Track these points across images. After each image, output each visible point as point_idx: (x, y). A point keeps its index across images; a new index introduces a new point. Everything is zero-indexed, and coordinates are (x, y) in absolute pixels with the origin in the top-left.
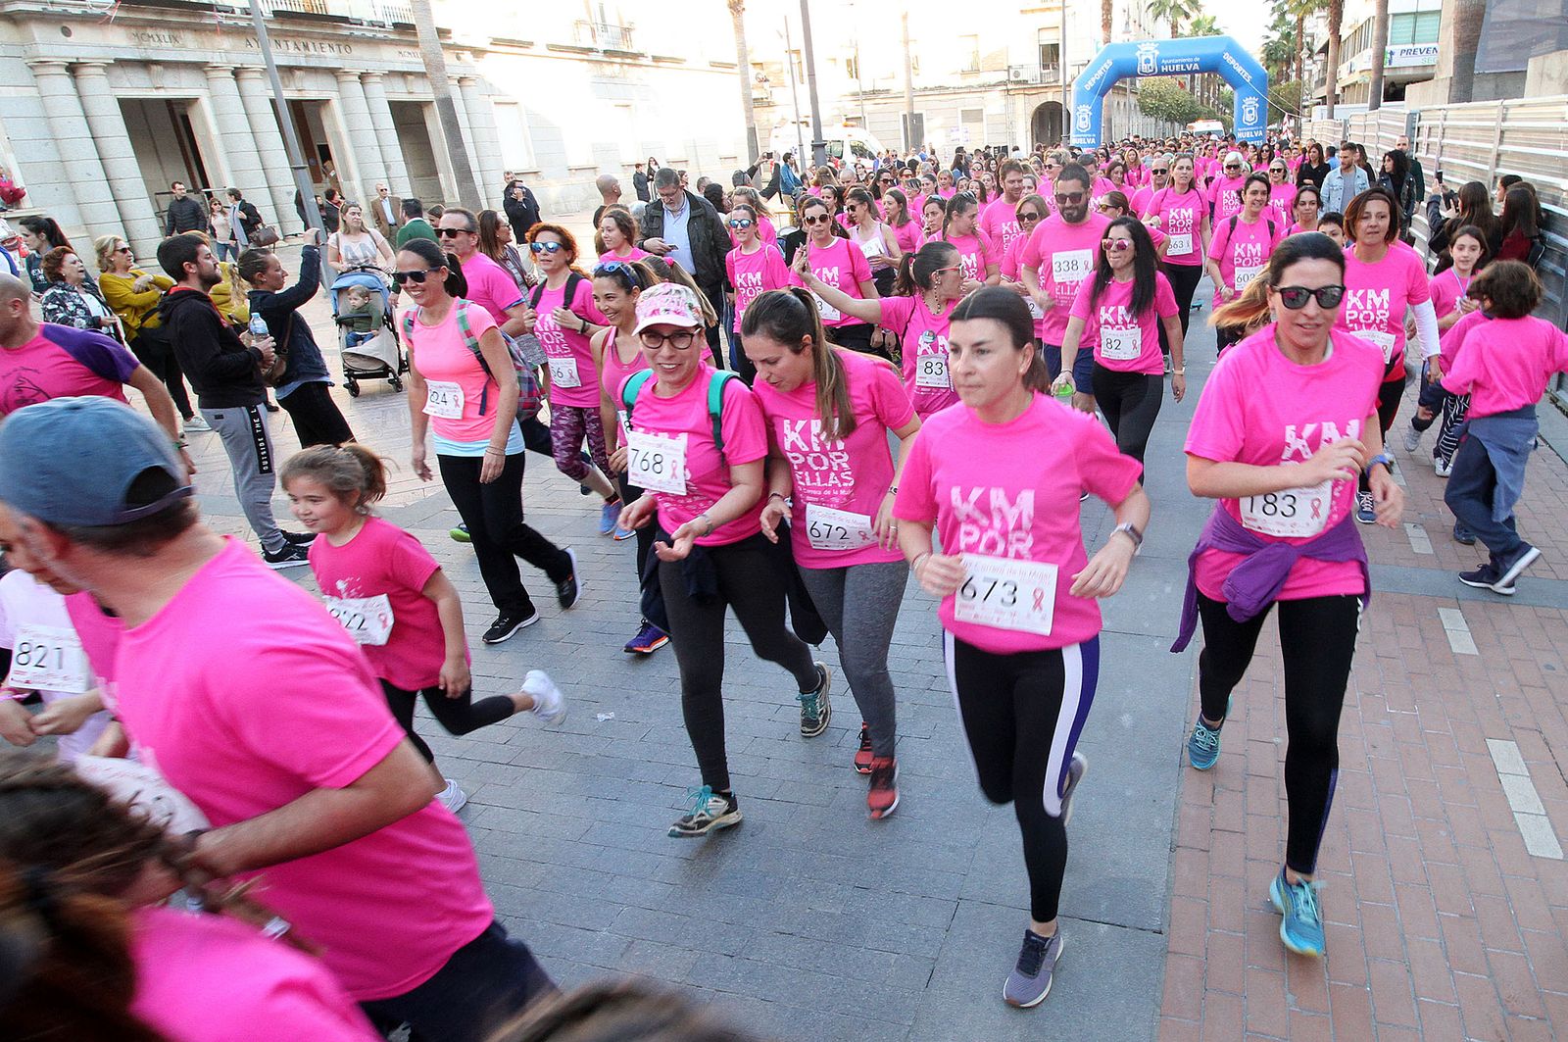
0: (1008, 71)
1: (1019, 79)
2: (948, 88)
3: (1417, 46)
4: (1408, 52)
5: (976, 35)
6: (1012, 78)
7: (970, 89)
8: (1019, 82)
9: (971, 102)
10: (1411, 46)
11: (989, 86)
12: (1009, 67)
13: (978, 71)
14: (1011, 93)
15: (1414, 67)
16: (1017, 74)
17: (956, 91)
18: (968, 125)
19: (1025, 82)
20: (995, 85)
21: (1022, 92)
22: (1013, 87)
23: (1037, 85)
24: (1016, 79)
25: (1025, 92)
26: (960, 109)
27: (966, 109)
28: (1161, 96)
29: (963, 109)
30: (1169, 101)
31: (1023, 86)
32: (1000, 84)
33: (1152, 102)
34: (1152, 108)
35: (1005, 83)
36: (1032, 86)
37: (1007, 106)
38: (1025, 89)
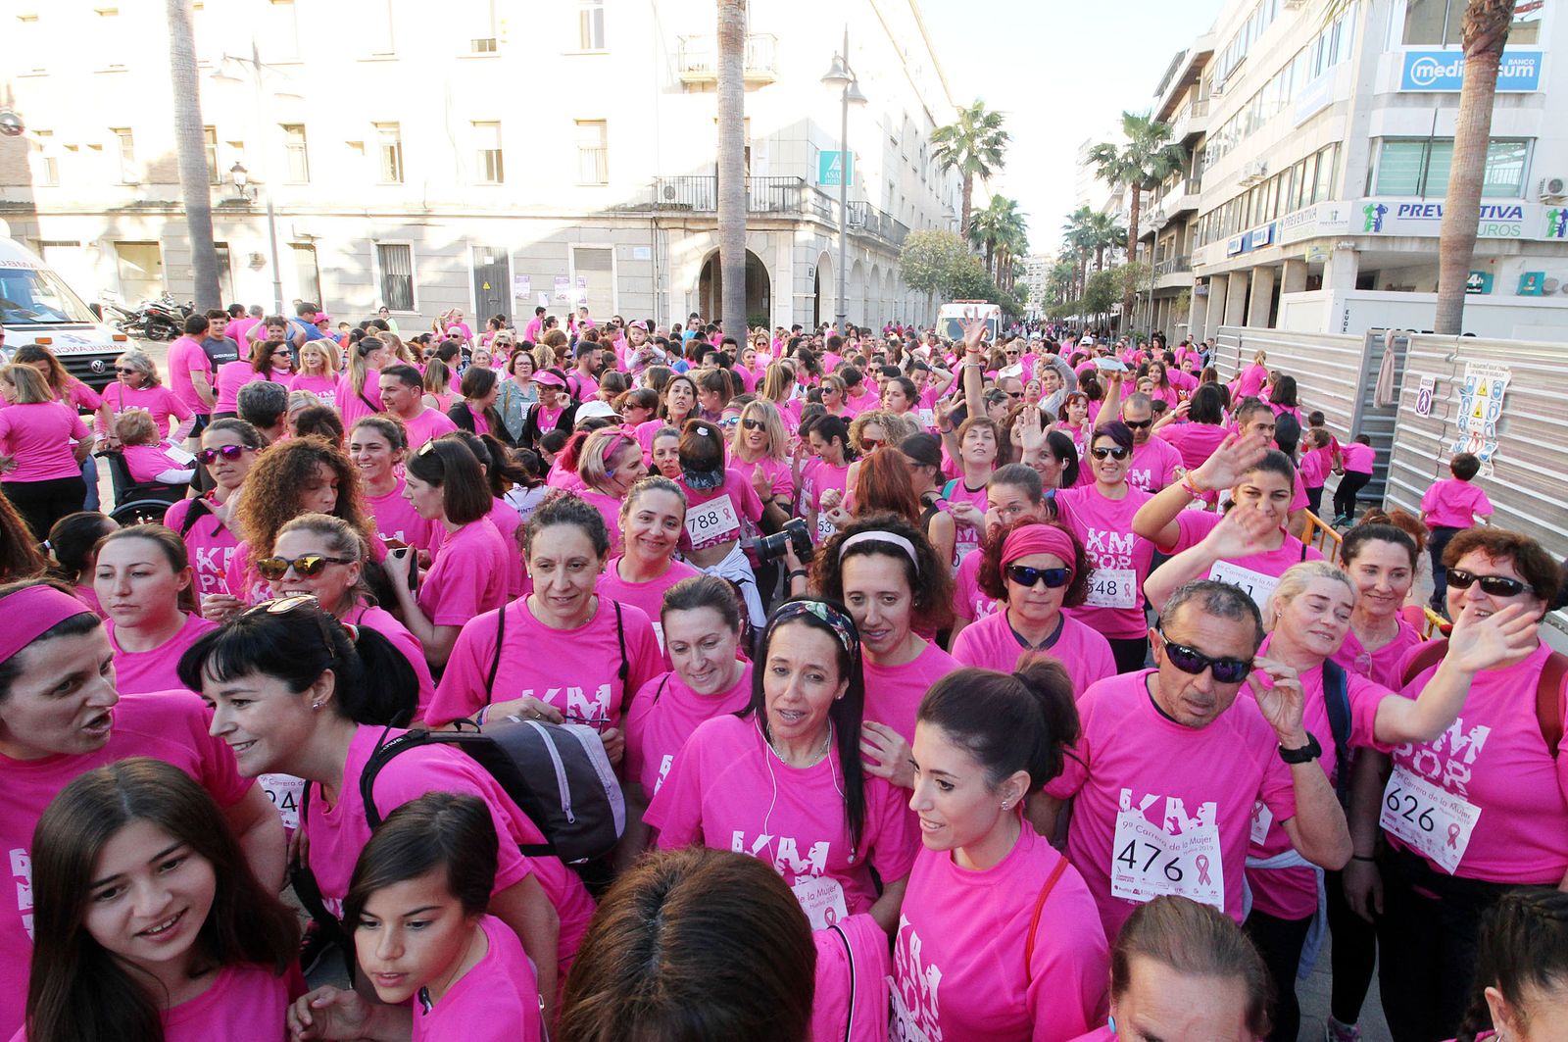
0: (656, 187)
1: (672, 202)
3: (1428, 201)
4: (1414, 210)
5: (604, 121)
6: (662, 200)
7: (587, 214)
8: (674, 207)
9: (593, 235)
10: (1418, 200)
11: (624, 209)
12: (660, 180)
13: (603, 184)
14: (663, 225)
15: (1423, 239)
16: (670, 192)
18: (583, 274)
19: (688, 208)
20: (633, 209)
21: (681, 225)
22: (664, 214)
23: (708, 215)
24: (668, 201)
25: (689, 226)
26: (571, 246)
27: (583, 245)
28: (938, 260)
29: (577, 245)
30: (951, 268)
31: (684, 215)
32: (642, 208)
33: (922, 267)
34: (923, 277)
35: (651, 208)
36: (698, 215)
37: (654, 245)
38: (686, 220)
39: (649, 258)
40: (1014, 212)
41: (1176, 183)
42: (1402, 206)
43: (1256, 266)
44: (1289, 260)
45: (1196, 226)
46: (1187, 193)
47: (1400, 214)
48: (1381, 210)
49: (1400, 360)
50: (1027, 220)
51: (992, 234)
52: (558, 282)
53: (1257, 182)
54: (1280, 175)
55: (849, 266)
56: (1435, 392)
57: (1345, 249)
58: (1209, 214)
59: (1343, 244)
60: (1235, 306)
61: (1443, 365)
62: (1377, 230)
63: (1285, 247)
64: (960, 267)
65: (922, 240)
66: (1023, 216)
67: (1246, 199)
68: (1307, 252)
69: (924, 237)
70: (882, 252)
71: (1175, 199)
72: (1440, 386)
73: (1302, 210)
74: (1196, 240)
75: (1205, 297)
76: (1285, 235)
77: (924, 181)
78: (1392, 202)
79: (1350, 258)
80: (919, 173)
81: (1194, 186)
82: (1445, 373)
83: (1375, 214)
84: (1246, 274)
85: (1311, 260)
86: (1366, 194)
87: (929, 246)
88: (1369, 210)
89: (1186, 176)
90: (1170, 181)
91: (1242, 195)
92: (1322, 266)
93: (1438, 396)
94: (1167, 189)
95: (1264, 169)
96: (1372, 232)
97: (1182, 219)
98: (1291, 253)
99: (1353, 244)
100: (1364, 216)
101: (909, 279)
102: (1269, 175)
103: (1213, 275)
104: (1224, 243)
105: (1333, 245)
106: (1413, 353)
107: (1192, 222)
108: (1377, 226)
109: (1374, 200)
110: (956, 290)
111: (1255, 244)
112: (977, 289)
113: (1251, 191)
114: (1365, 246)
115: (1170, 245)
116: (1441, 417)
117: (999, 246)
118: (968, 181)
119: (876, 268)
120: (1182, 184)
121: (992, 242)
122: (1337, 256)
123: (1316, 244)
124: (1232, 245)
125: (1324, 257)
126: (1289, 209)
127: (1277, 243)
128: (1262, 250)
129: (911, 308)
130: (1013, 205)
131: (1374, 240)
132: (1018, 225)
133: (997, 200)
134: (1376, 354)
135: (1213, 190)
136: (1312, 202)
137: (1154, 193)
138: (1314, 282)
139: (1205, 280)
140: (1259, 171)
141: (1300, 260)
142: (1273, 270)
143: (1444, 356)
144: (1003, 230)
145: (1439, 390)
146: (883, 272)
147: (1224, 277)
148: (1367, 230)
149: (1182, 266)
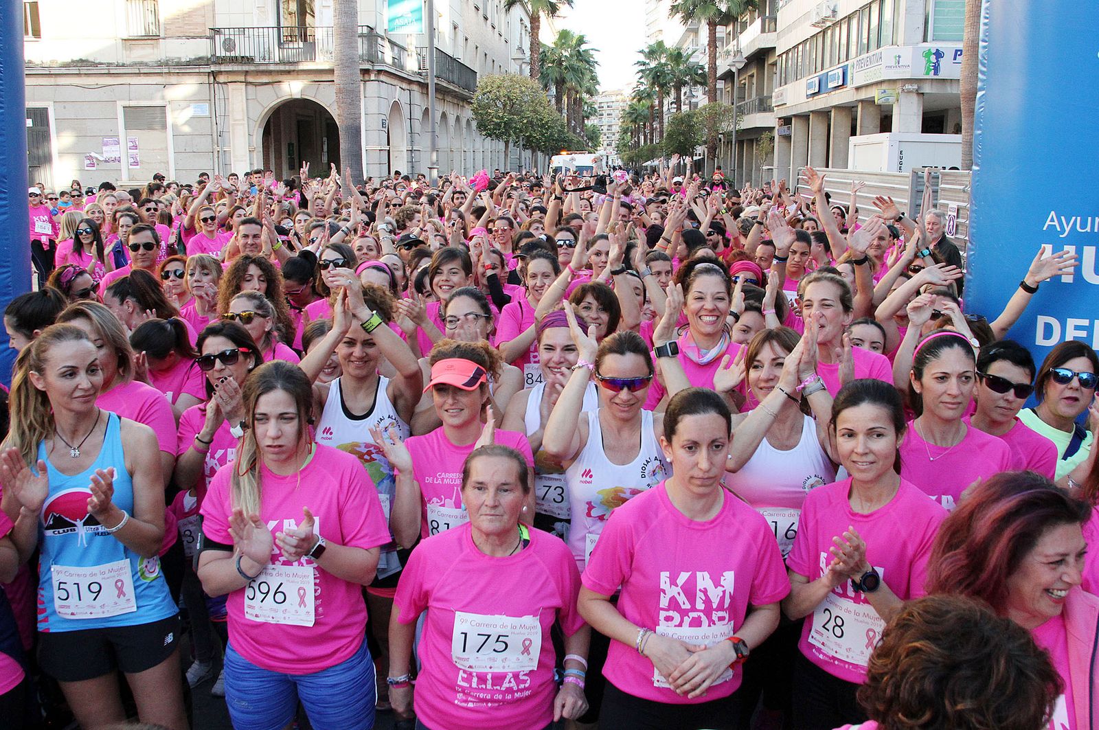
0: (212, 38)
1: (233, 54)
2: (96, 65)
6: (221, 52)
7: (140, 70)
8: (234, 60)
9: (144, 92)
11: (179, 64)
12: (217, 31)
13: (156, 38)
14: (221, 79)
16: (229, 44)
17: (112, 70)
18: (136, 134)
19: (248, 60)
20: (188, 64)
21: (242, 78)
22: (223, 68)
23: (272, 68)
24: (228, 54)
25: (250, 79)
26: (120, 105)
27: (133, 103)
28: (511, 105)
29: (127, 103)
30: (528, 114)
31: (246, 68)
32: (198, 62)
33: (497, 112)
34: (498, 125)
35: (207, 61)
36: (262, 68)
37: (212, 101)
38: (247, 73)
39: (207, 114)
40: (583, 47)
41: (752, 21)
42: (957, 51)
43: (835, 107)
44: (862, 101)
45: (774, 64)
46: (763, 31)
47: (955, 59)
48: (939, 54)
49: (935, 192)
50: (596, 56)
51: (561, 74)
52: (106, 144)
53: (828, 24)
54: (849, 18)
55: (418, 114)
56: (958, 218)
57: (909, 92)
58: (787, 52)
59: (908, 87)
60: (818, 147)
61: (962, 195)
62: (936, 73)
63: (858, 89)
64: (535, 111)
65: (495, 86)
66: (591, 52)
67: (820, 39)
68: (875, 94)
69: (498, 82)
70: (449, 99)
71: (751, 37)
72: (961, 211)
73: (870, 54)
74: (776, 78)
75: (788, 138)
76: (858, 77)
77: (486, 19)
78: (948, 47)
79: (914, 98)
80: (481, 12)
81: (770, 23)
82: (963, 201)
83: (933, 59)
84: (825, 114)
85: (880, 102)
86: (925, 40)
87: (503, 92)
88: (927, 54)
89: (762, 14)
90: (747, 17)
91: (815, 35)
92: (891, 107)
93: (959, 220)
94: (744, 26)
95: (834, 11)
96: (931, 75)
97: (760, 58)
98: (863, 95)
99: (915, 87)
100: (924, 61)
101: (482, 126)
102: (840, 17)
103: (795, 116)
104: (803, 83)
105: (899, 85)
106: (943, 186)
107: (771, 61)
108: (936, 69)
109: (932, 45)
110: (531, 136)
111: (831, 85)
112: (552, 135)
113: (824, 32)
114: (927, 89)
115: (751, 83)
116: (962, 237)
117: (568, 85)
118: (535, 20)
119: (444, 115)
120: (758, 22)
121: (560, 83)
122: (903, 98)
123: (884, 87)
124: (809, 86)
125: (892, 100)
126: (859, 53)
127: (850, 85)
128: (837, 92)
129: (479, 156)
130: (581, 41)
131: (934, 83)
132: (588, 62)
133: (564, 35)
134: (920, 188)
135: (789, 28)
136: (878, 46)
137: (730, 28)
138: (885, 124)
139: (787, 121)
140: (829, 13)
141: (870, 102)
142: (849, 110)
143: (962, 187)
144: (572, 68)
145: (960, 215)
146: (451, 119)
147: (805, 117)
148: (927, 74)
149: (764, 106)
